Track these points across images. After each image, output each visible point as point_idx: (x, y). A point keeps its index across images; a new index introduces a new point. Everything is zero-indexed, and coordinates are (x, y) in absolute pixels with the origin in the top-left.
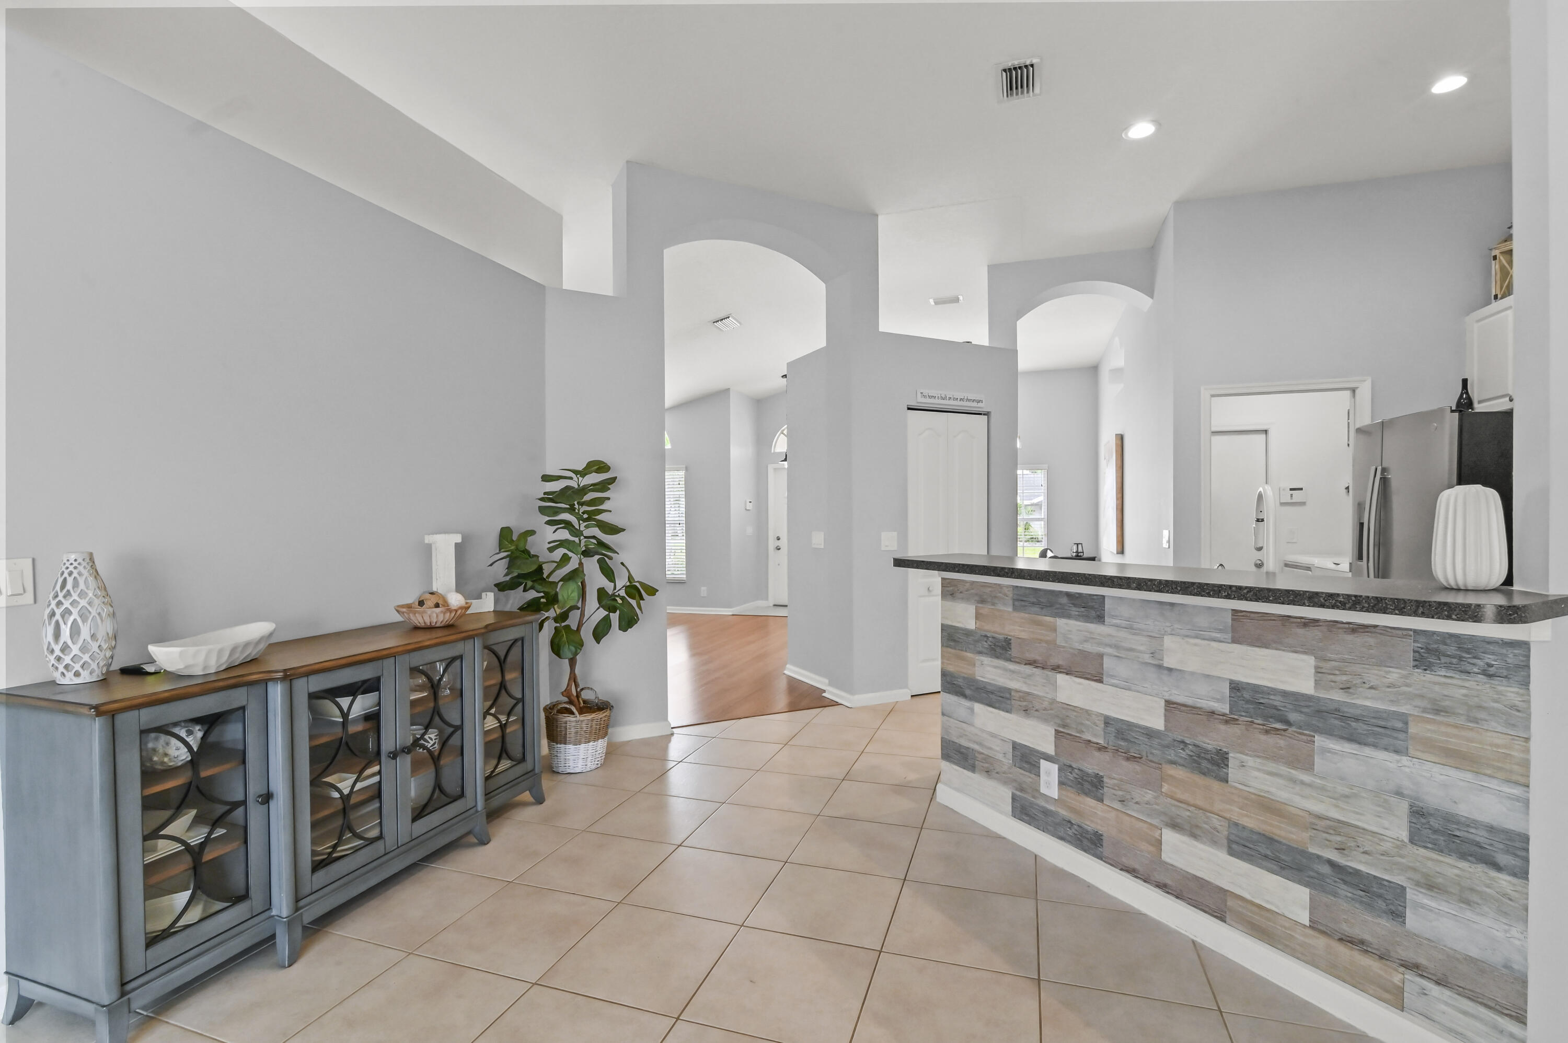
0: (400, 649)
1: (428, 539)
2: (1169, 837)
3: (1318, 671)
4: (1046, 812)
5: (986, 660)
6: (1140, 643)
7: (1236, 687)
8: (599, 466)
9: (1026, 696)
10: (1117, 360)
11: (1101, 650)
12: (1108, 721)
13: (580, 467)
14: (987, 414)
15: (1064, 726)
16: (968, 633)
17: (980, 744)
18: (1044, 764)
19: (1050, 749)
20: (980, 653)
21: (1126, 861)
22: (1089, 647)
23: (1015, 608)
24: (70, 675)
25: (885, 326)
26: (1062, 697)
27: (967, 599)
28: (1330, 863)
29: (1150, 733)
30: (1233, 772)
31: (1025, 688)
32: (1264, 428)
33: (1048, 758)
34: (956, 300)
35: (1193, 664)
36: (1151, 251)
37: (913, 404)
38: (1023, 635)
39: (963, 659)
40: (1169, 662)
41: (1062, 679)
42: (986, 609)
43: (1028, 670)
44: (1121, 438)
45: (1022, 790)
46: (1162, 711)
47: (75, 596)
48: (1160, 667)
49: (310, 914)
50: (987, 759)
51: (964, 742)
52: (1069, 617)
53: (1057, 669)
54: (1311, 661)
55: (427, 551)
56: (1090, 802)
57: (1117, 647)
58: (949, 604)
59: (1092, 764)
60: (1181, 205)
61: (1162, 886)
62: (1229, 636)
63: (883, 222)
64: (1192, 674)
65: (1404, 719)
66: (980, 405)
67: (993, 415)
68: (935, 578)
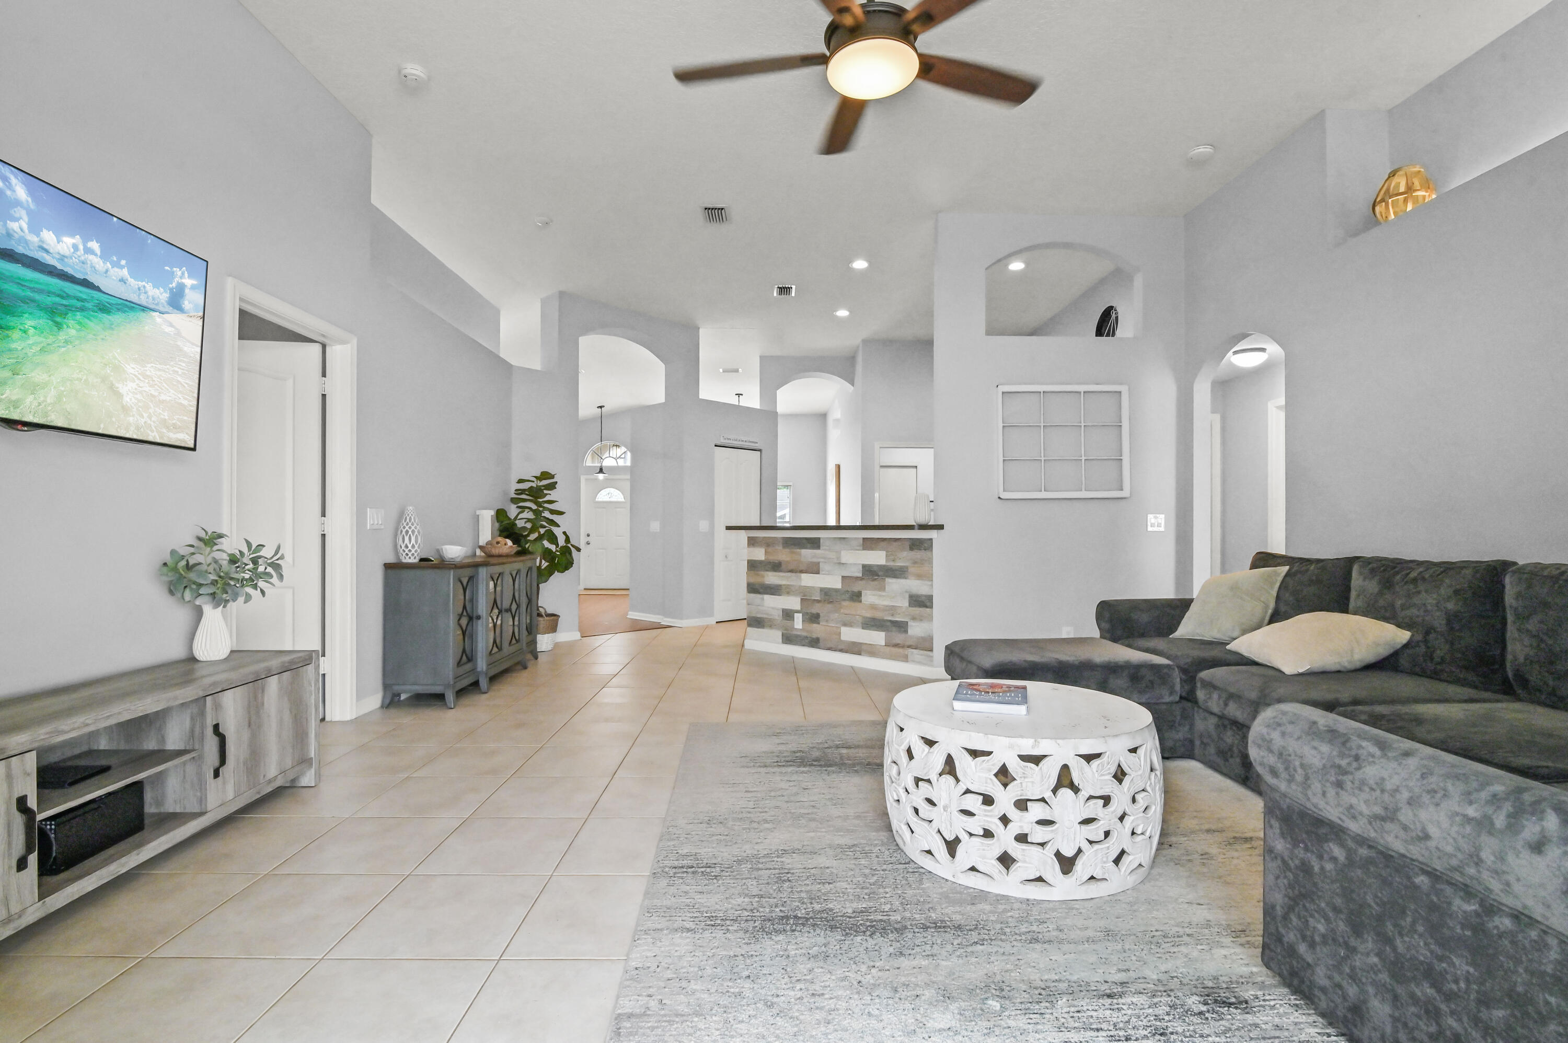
0: (510, 560)
1: (478, 512)
2: (844, 630)
3: (887, 556)
4: (797, 636)
5: (770, 574)
6: (832, 555)
7: (864, 566)
8: (545, 475)
9: (788, 586)
10: (836, 414)
11: (819, 560)
12: (822, 590)
13: (538, 475)
14: (760, 450)
15: (804, 596)
16: (761, 562)
17: (767, 614)
18: (796, 615)
19: (798, 607)
20: (767, 571)
21: (829, 646)
22: (815, 560)
23: (784, 547)
24: (407, 557)
25: (703, 395)
26: (803, 584)
27: (761, 546)
28: (890, 621)
29: (836, 590)
30: (863, 598)
31: (788, 583)
32: (915, 465)
33: (798, 612)
34: (737, 371)
35: (851, 561)
36: (851, 360)
37: (719, 443)
38: (788, 559)
39: (758, 575)
40: (843, 561)
41: (803, 576)
42: (770, 550)
43: (789, 574)
44: (838, 467)
45: (786, 630)
46: (840, 581)
47: (410, 525)
48: (840, 563)
49: (493, 672)
50: (770, 620)
51: (759, 616)
52: (806, 548)
53: (802, 572)
54: (885, 552)
55: (477, 519)
56: (815, 625)
57: (824, 558)
58: (752, 549)
59: (816, 609)
60: (865, 342)
61: (841, 651)
62: (861, 548)
63: (702, 332)
64: (851, 564)
65: (907, 567)
66: (756, 445)
67: (763, 452)
68: (743, 535)
